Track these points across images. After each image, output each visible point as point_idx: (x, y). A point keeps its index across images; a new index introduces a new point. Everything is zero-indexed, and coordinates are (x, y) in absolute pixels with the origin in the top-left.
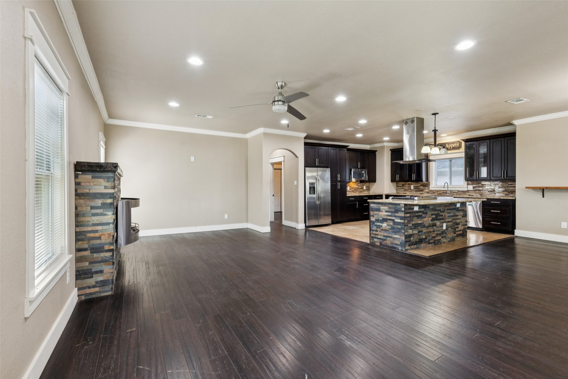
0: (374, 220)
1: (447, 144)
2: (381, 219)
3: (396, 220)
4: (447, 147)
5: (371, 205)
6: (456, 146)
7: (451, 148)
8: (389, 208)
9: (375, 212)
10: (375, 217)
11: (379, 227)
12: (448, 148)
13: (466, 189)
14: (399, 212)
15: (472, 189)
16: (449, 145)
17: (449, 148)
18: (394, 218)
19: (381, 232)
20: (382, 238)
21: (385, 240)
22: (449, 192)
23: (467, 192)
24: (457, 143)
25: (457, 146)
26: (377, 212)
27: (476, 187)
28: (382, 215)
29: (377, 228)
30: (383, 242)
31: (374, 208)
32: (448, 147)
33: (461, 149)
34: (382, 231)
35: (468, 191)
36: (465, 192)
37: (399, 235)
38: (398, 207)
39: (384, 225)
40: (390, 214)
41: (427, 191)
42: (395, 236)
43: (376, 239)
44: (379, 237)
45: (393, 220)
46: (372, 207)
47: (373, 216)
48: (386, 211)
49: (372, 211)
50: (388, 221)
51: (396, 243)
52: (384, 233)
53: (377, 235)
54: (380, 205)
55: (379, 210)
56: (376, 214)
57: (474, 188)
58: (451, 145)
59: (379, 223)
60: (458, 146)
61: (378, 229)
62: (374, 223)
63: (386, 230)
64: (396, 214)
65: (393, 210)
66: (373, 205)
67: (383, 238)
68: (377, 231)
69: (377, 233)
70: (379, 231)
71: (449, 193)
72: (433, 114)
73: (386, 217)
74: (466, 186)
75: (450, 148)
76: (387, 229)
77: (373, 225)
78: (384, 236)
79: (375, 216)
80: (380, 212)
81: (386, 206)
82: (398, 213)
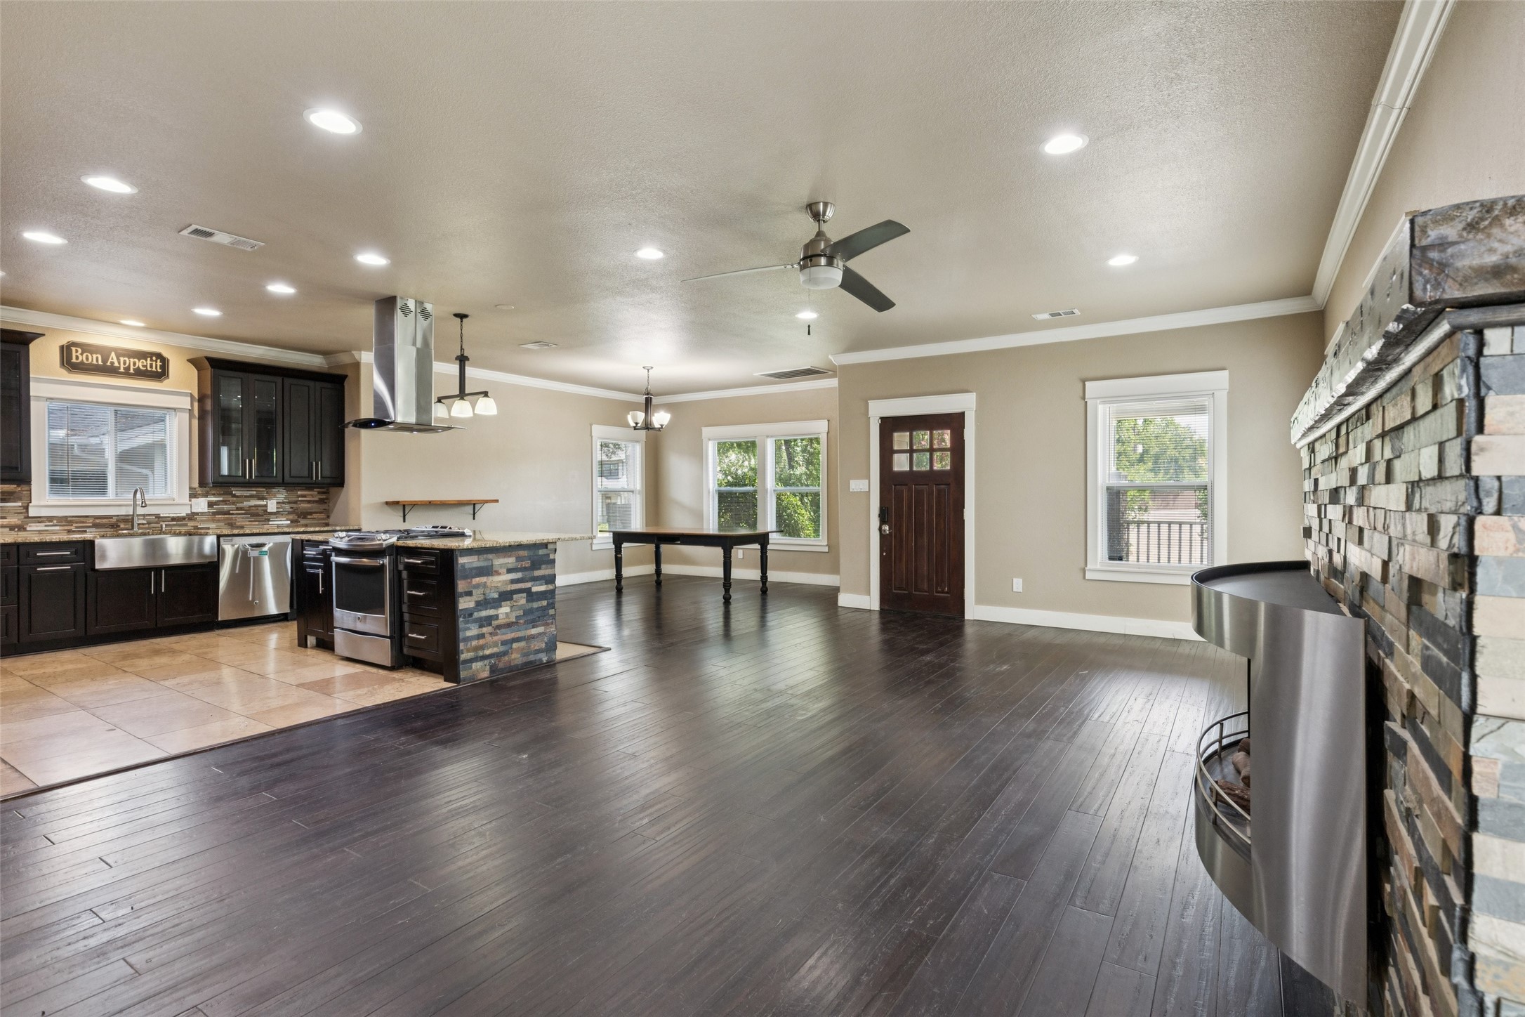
0: (472, 605)
1: (113, 354)
2: (496, 596)
3: (535, 589)
4: (112, 363)
5: (462, 560)
6: (151, 366)
7: (132, 371)
8: (519, 559)
9: (476, 580)
10: (475, 597)
11: (488, 621)
12: (119, 368)
13: (184, 512)
14: (543, 566)
15: (206, 510)
16: (122, 359)
17: (122, 370)
18: (528, 585)
19: (496, 634)
20: (498, 651)
21: (505, 653)
22: (140, 522)
23: (190, 519)
24: (154, 358)
25: (154, 369)
26: (483, 579)
27: (216, 503)
28: (499, 585)
29: (481, 627)
30: (499, 662)
31: (471, 569)
32: (119, 363)
33: (166, 382)
34: (498, 631)
35: (192, 516)
36: (183, 519)
37: (543, 625)
38: (541, 552)
39: (504, 610)
40: (518, 575)
41: (13, 520)
42: (534, 631)
43: (477, 661)
44: (487, 652)
45: (528, 591)
46: (463, 565)
47: (469, 594)
48: (509, 571)
49: (465, 578)
50: (515, 596)
51: (537, 648)
52: (504, 634)
53: (482, 648)
54: (490, 556)
55: (487, 571)
56: (477, 586)
57: (210, 505)
58: (132, 360)
59: (486, 609)
60: (159, 370)
61: (485, 630)
62: (471, 615)
63: (509, 625)
64: (537, 573)
65: (527, 564)
66: (469, 557)
67: (502, 649)
68: (482, 636)
69: (482, 642)
70: (491, 634)
71: (139, 524)
72: (456, 315)
73: (509, 586)
74: (187, 501)
75: (124, 368)
76: (511, 620)
77: (467, 622)
78: (504, 643)
79: (474, 592)
80: (492, 575)
81: (510, 556)
82: (540, 569)
